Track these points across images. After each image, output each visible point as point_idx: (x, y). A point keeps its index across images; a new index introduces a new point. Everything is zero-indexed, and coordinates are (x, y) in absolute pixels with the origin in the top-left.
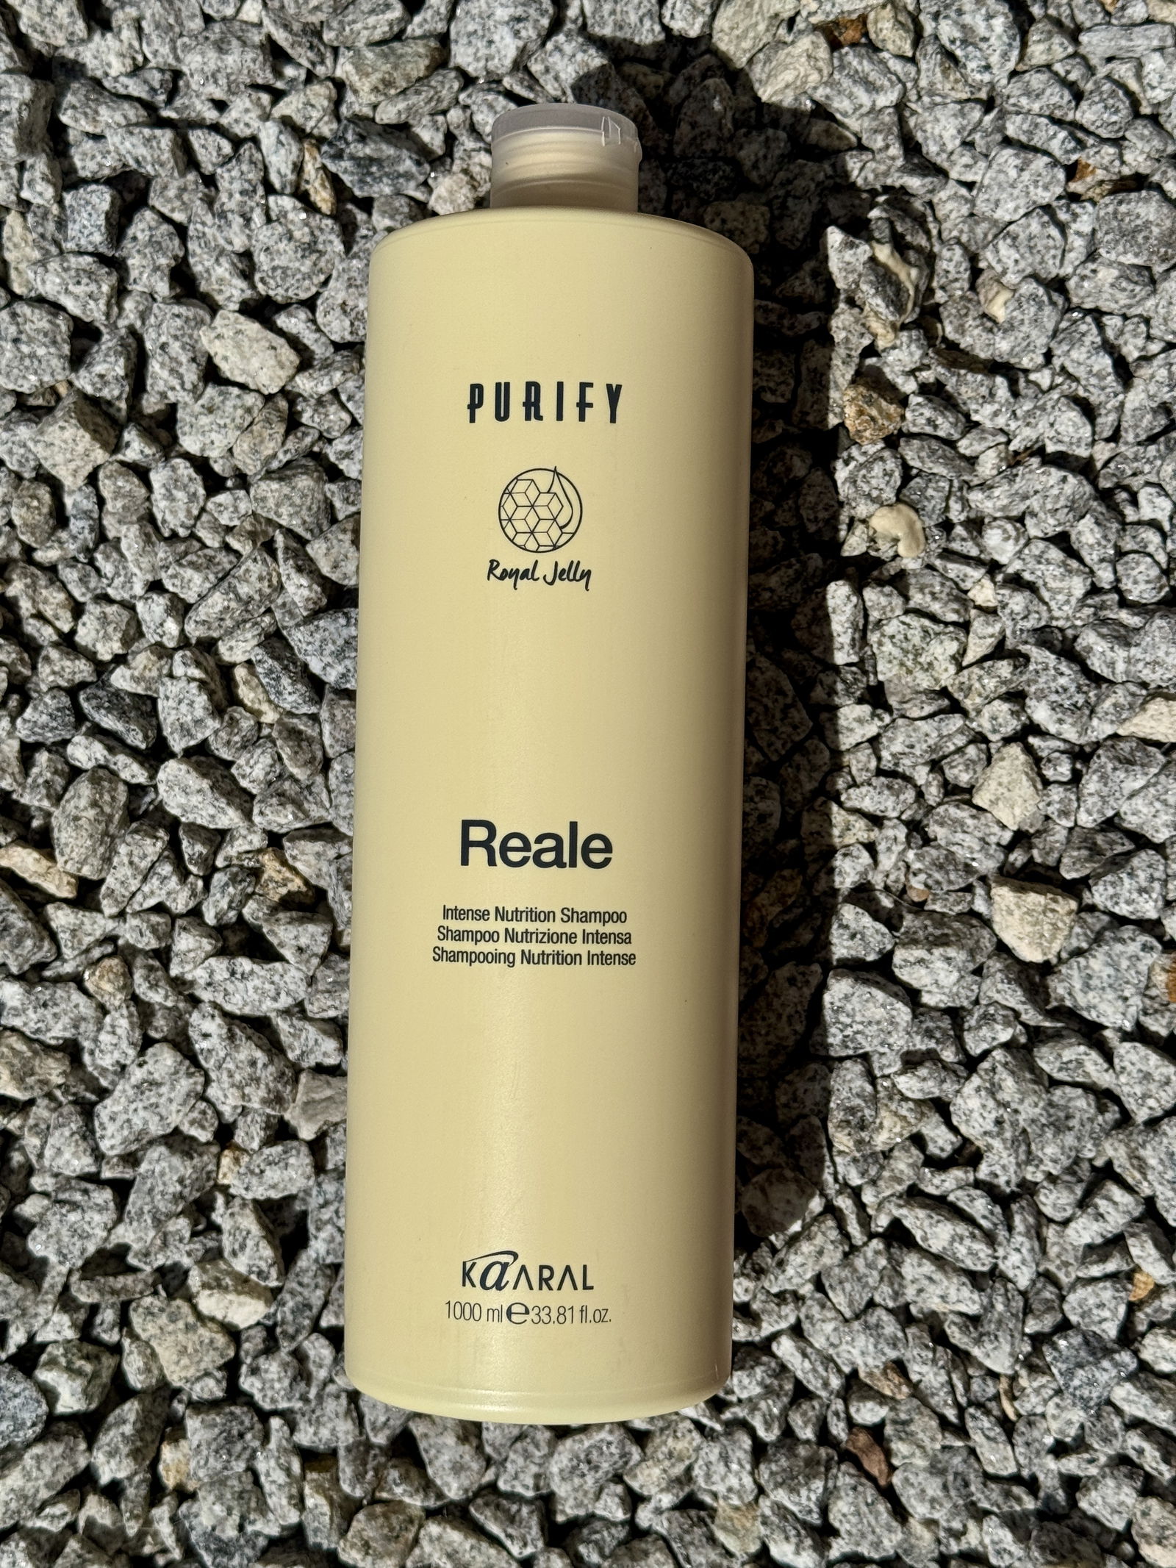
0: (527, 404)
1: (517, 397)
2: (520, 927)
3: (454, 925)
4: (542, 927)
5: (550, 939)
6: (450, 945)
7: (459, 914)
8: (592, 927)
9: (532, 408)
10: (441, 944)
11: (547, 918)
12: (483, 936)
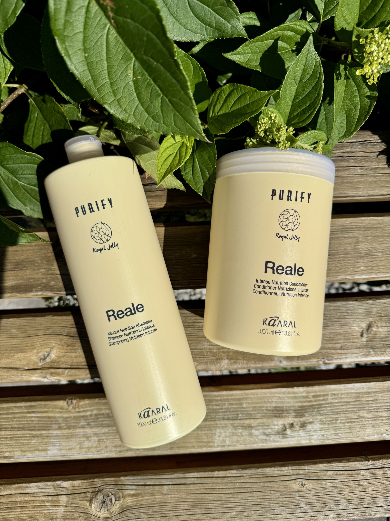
0: (90, 209)
1: (87, 208)
2: (127, 332)
3: (112, 336)
4: (133, 330)
5: (135, 332)
6: (112, 341)
7: (112, 333)
8: (144, 326)
9: (91, 209)
10: (110, 341)
11: (133, 328)
12: (119, 337)
